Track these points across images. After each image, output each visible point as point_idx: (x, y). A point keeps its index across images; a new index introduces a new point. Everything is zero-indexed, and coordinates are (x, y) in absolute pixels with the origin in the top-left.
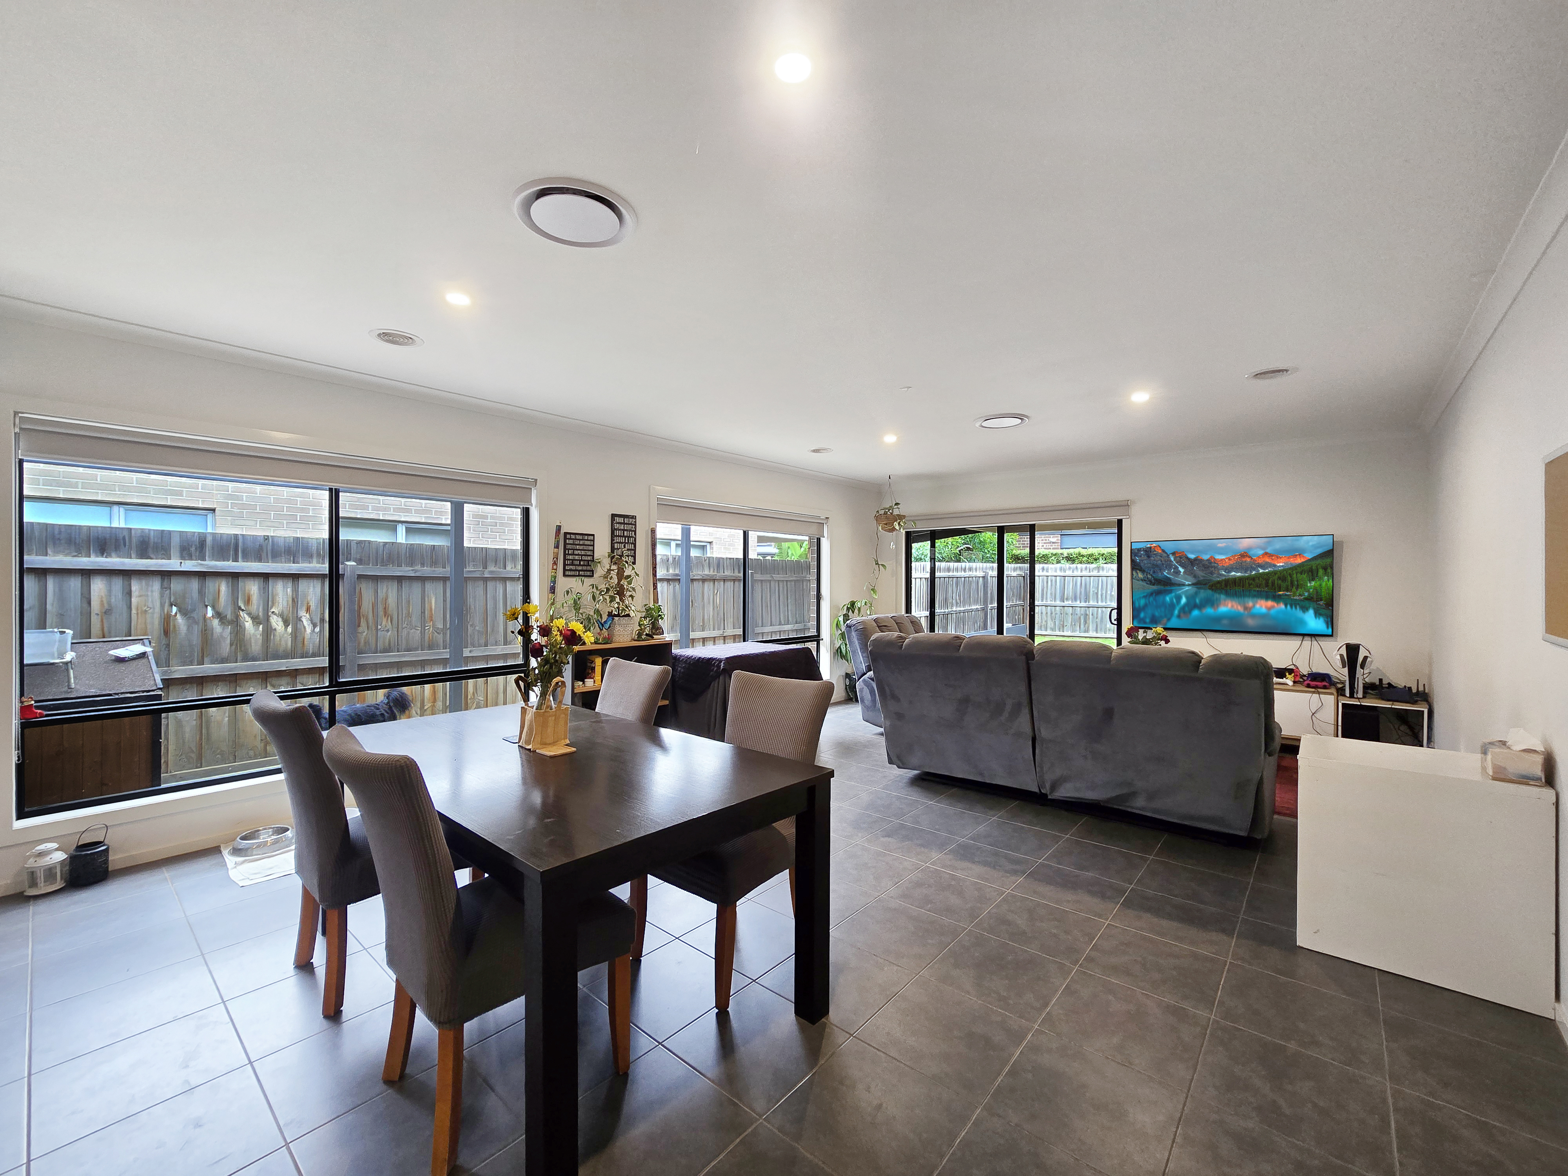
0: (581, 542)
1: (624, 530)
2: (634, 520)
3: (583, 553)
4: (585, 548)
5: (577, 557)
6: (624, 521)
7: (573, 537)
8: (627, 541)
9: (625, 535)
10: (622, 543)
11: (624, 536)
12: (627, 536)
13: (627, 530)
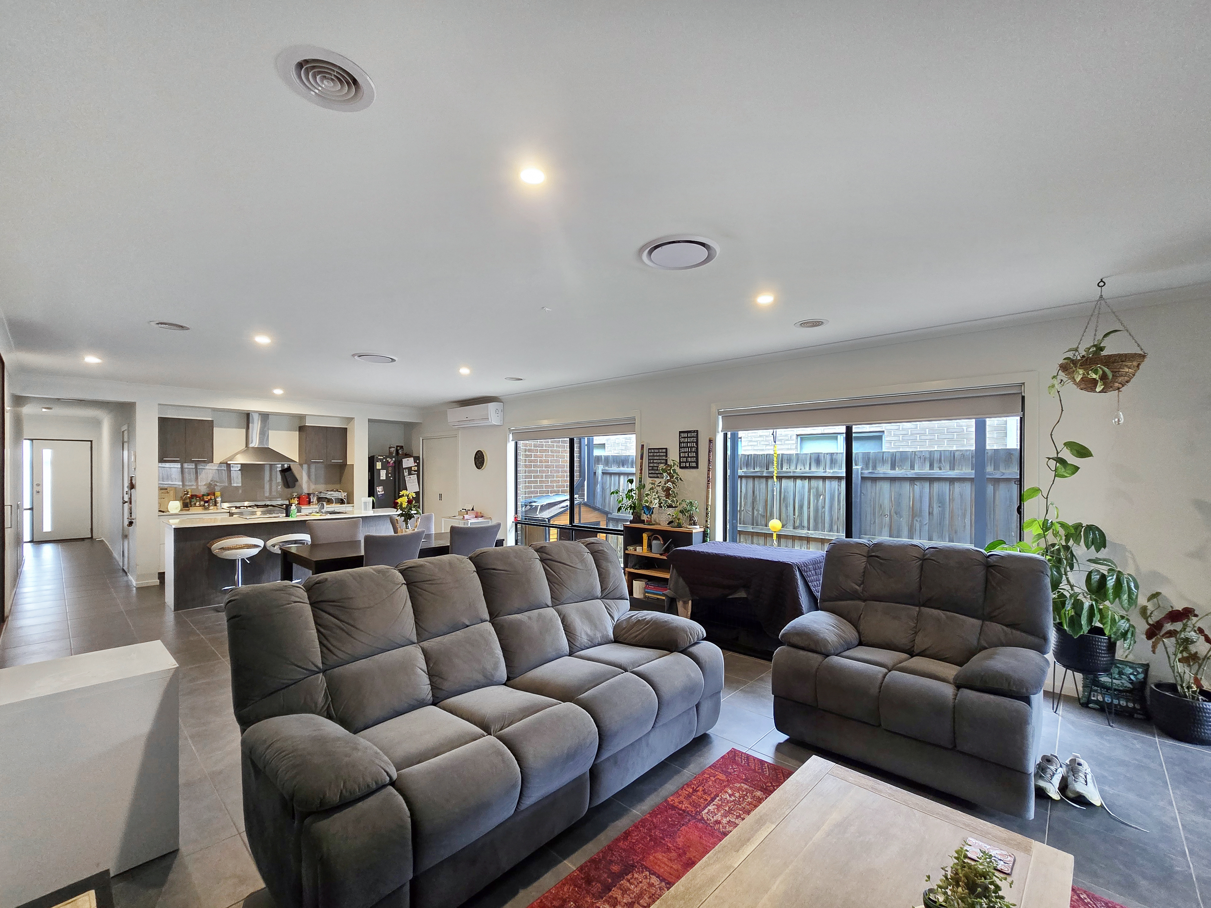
0: (658, 454)
1: (687, 442)
2: (695, 434)
3: (659, 461)
4: (660, 458)
5: (655, 465)
6: (687, 435)
7: (653, 451)
8: (690, 451)
9: (689, 446)
10: (686, 452)
11: (687, 447)
12: (690, 447)
13: (690, 442)
